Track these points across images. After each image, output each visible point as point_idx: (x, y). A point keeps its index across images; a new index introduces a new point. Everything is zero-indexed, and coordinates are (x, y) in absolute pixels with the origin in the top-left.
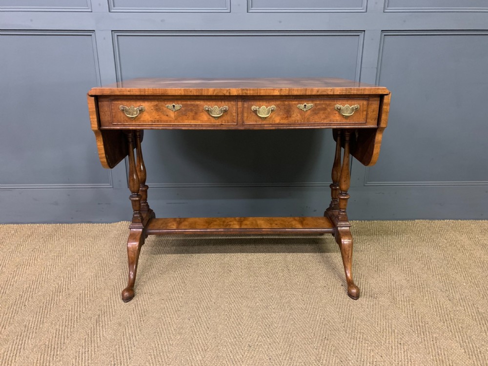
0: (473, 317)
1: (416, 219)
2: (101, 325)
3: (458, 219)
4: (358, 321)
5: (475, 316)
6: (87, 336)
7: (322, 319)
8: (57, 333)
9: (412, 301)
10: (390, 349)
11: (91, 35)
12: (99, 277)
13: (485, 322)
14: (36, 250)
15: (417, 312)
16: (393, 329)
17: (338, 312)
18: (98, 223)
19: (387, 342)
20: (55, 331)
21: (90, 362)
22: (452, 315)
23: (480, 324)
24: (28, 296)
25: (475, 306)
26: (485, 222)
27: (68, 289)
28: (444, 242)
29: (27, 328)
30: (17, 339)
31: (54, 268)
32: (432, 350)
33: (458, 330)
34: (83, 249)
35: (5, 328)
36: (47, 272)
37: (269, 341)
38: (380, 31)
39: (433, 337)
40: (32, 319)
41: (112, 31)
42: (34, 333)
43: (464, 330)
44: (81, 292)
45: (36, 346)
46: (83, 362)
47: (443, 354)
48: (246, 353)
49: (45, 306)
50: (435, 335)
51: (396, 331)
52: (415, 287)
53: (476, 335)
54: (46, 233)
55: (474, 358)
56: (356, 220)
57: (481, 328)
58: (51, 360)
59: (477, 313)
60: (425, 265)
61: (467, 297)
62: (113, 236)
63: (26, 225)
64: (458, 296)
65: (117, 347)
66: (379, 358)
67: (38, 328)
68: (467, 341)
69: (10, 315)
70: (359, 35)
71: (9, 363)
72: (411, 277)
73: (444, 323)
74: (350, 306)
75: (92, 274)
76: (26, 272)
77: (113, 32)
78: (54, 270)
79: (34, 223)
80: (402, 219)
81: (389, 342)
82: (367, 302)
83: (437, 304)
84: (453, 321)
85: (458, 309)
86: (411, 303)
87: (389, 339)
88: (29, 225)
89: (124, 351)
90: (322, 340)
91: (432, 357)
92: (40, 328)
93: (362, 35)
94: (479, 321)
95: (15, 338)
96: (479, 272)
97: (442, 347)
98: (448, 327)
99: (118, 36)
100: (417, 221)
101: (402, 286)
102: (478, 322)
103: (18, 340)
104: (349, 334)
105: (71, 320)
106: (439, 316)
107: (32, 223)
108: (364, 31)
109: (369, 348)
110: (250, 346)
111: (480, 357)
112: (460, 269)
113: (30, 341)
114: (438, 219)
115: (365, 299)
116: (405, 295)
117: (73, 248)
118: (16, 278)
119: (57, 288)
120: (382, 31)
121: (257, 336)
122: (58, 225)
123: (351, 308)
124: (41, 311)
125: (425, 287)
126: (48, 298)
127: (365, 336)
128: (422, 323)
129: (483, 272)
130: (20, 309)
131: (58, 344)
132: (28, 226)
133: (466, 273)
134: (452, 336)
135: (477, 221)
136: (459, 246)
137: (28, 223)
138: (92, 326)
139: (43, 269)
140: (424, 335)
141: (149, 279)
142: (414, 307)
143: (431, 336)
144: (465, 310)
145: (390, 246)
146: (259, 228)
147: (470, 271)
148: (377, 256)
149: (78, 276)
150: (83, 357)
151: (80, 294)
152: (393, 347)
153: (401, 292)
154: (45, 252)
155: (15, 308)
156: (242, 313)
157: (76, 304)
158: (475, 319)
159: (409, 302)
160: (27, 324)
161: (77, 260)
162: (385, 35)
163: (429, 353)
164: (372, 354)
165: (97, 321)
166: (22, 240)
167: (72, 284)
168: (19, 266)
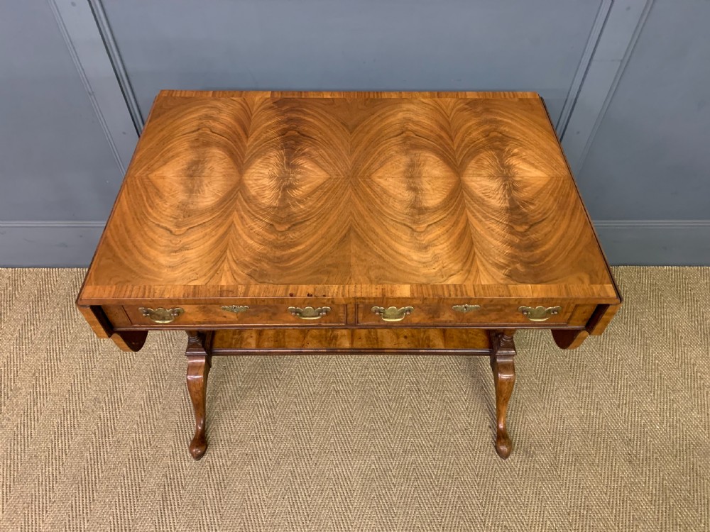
2: (170, 507)
5: (656, 496)
8: (116, 523)
9: (580, 463)
12: (154, 404)
14: (54, 335)
20: (111, 517)
24: (64, 444)
27: (115, 429)
29: (74, 512)
31: (88, 381)
33: (628, 523)
35: (47, 511)
36: (79, 390)
40: (77, 494)
42: (86, 522)
44: (134, 436)
49: (90, 466)
51: (549, 523)
54: (61, 291)
59: (659, 490)
60: (612, 381)
61: (655, 456)
63: (27, 270)
64: (642, 453)
67: (89, 512)
69: (48, 484)
72: (588, 410)
73: (613, 508)
74: (495, 473)
75: (144, 396)
76: (50, 391)
78: (89, 385)
82: (519, 464)
83: (612, 469)
84: (625, 505)
88: (31, 270)
92: (91, 511)
95: (64, 530)
115: (516, 459)
116: (573, 449)
118: (39, 404)
126: (91, 450)
128: (584, 508)
139: (72, 382)
141: (225, 409)
142: (579, 476)
146: (380, 347)
151: (134, 442)
155: (51, 470)
156: (352, 486)
157: (131, 462)
158: (655, 501)
159: (575, 465)
160: (74, 504)
166: (28, 310)
167: (118, 417)
168: (37, 375)
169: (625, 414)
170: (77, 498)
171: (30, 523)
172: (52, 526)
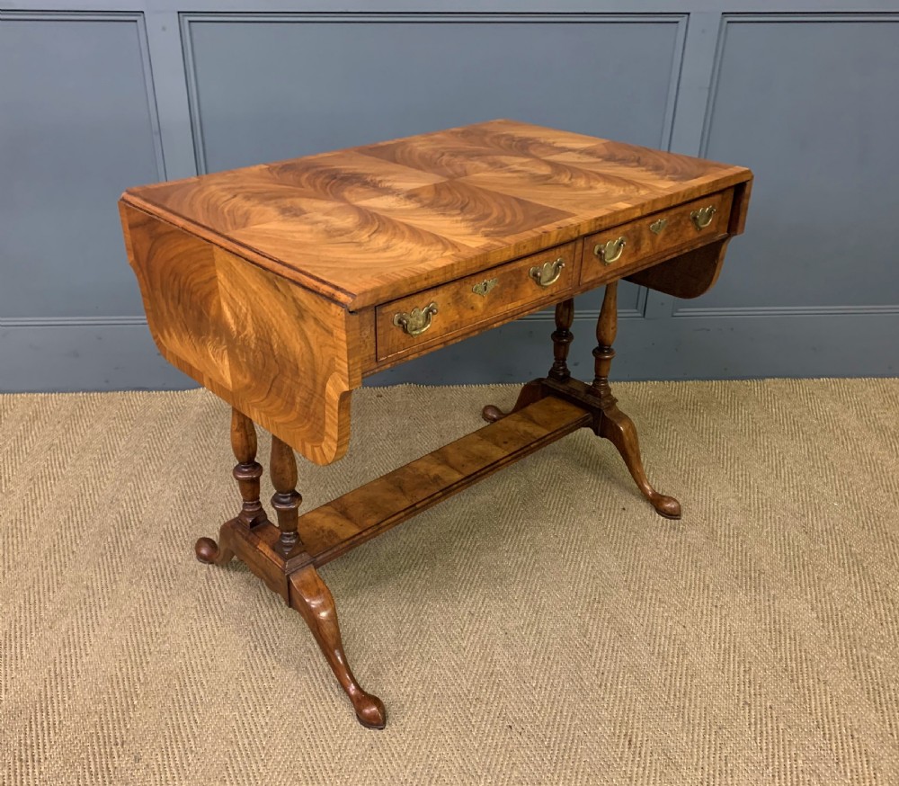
0: (839, 562)
1: (768, 377)
2: (217, 584)
3: (844, 377)
4: (649, 571)
5: (844, 559)
6: (197, 603)
7: (590, 569)
8: (146, 599)
9: (743, 535)
10: (699, 614)
11: (136, 21)
12: (189, 500)
13: (859, 569)
14: (55, 447)
15: (748, 554)
16: (707, 582)
17: (616, 556)
18: (160, 390)
19: (695, 604)
20: (140, 596)
21: (214, 643)
22: (806, 559)
23: (849, 572)
24: (73, 535)
25: (847, 542)
26: (894, 382)
27: (141, 522)
28: (812, 423)
29: (91, 591)
30: (81, 609)
31: (102, 484)
32: (765, 615)
33: (812, 583)
34: (144, 445)
35: (54, 592)
36: (91, 492)
37: (502, 605)
38: (720, 15)
39: (769, 595)
40: (94, 576)
41: (179, 12)
43: (822, 583)
44: (165, 527)
45: (117, 619)
46: (204, 644)
47: (782, 621)
48: (467, 626)
49: (108, 553)
50: (772, 592)
51: (711, 586)
52: (750, 511)
53: (839, 590)
54: (62, 412)
55: (831, 627)
56: (654, 380)
57: (850, 579)
58: (150, 641)
59: (847, 555)
60: (773, 469)
61: (836, 528)
62: (195, 418)
63: (19, 396)
64: (820, 526)
65: (252, 618)
66: (679, 629)
67: (110, 590)
68: (823, 600)
69: (54, 569)
70: (677, 22)
71: (82, 647)
72: (746, 493)
73: (791, 571)
74: (636, 546)
75: (177, 494)
76: (52, 492)
77: (181, 14)
78: (103, 487)
79: (34, 392)
80: (742, 378)
81: (698, 603)
82: (666, 539)
83: (785, 539)
84: (806, 568)
85: (817, 547)
86: (740, 538)
87: (699, 599)
88: (24, 395)
89: (266, 625)
90: (589, 603)
91: (763, 627)
92: (113, 590)
93: (683, 20)
94: (849, 567)
95: (78, 607)
96: (865, 480)
97: (782, 610)
98: (796, 579)
99: (190, 22)
100: (769, 380)
101: (728, 509)
102: (847, 569)
103: (84, 610)
104: (634, 592)
105: (163, 576)
106: (784, 559)
107: (29, 392)
108: (689, 14)
109: (666, 614)
110: (473, 615)
111: (840, 624)
112: (833, 477)
113: (103, 612)
114: (808, 377)
115: (663, 534)
116: (732, 525)
117: (124, 443)
118: (39, 503)
119: (119, 519)
120: (723, 13)
121: (482, 598)
122: (81, 394)
123: (639, 548)
124: (105, 561)
125: (767, 510)
126: (110, 539)
127: (660, 596)
128: (755, 572)
129: (872, 481)
130: (67, 559)
131: (152, 616)
132: (22, 397)
133: (842, 482)
134: (801, 593)
135: (880, 380)
136: (838, 432)
137: (21, 392)
138: (201, 586)
139: (82, 485)
140: (755, 591)
142: (744, 546)
143: (766, 593)
144: (828, 549)
145: (713, 434)
147: (851, 479)
148: (688, 452)
149: (152, 498)
150: (201, 636)
151: (165, 532)
152: (705, 612)
153: (726, 519)
154: (73, 452)
155: (57, 557)
157: (162, 548)
158: (844, 563)
159: (737, 538)
160: (90, 584)
161: (139, 468)
162: (729, 22)
163: (760, 621)
164: (670, 623)
165: (207, 578)
166: (21, 428)
167: (143, 512)
168: (35, 480)
169: (794, 494)
170: (94, 580)
171: (32, 602)
172: (61, 605)
